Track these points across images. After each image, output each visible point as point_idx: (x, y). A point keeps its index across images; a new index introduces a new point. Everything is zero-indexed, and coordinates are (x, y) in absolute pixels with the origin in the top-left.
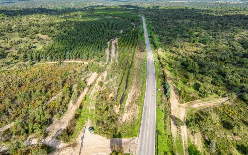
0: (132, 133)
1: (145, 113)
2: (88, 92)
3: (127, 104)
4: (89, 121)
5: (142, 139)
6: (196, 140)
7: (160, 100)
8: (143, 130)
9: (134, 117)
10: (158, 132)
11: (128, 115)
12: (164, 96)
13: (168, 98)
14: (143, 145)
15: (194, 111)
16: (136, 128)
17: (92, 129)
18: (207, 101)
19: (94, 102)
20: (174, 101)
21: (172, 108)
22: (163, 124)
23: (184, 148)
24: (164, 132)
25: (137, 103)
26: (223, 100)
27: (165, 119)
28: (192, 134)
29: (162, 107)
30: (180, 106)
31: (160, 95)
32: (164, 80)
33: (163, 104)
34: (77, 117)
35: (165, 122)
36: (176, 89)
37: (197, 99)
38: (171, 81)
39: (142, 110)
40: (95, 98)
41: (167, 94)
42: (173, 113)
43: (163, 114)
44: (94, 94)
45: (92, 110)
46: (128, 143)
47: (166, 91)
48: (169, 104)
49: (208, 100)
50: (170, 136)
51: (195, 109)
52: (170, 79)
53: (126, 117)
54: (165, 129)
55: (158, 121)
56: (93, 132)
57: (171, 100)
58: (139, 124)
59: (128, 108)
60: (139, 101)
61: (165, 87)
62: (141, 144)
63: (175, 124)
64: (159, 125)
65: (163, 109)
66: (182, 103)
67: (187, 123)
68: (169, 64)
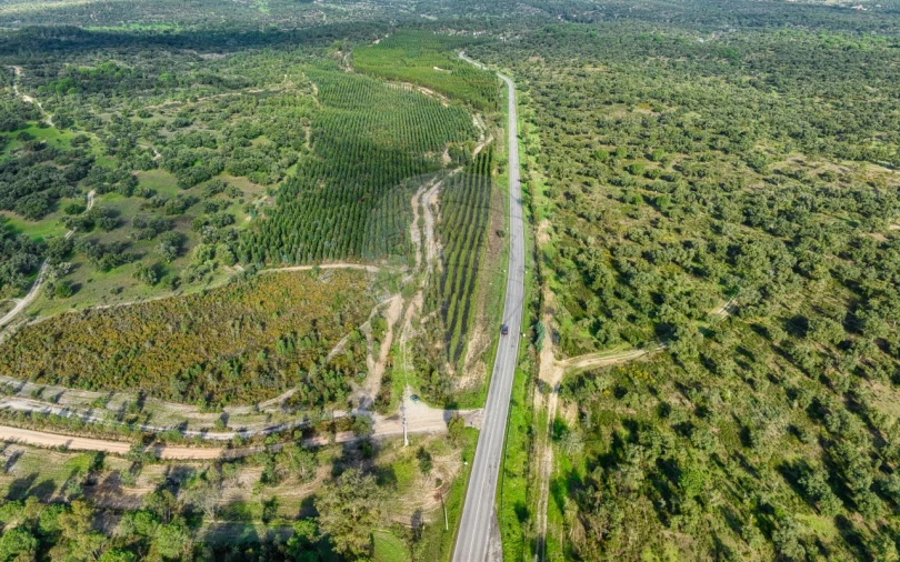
0: (474, 403)
1: (495, 376)
2: (393, 340)
3: (467, 360)
4: (409, 387)
5: (489, 411)
6: (568, 414)
7: (524, 353)
8: (492, 399)
9: (478, 382)
10: (513, 402)
11: (468, 378)
12: (531, 348)
13: (537, 351)
14: (490, 418)
15: (578, 373)
16: (482, 397)
17: (415, 397)
18: (606, 355)
19: (411, 359)
20: (547, 355)
21: (542, 368)
22: (523, 392)
23: (548, 422)
24: (522, 403)
25: (482, 358)
26: (637, 354)
27: (526, 385)
28: (565, 406)
29: (526, 366)
30: (555, 365)
31: (524, 345)
32: (538, 314)
33: (527, 362)
34: (386, 380)
35: (526, 390)
36: (555, 334)
37: (588, 351)
38: (551, 316)
39: (492, 370)
40: (409, 351)
41: (537, 343)
42: (541, 376)
43: (526, 377)
44: (407, 343)
45: (410, 371)
46: (469, 415)
47: (535, 337)
48: (538, 360)
49: (610, 354)
50: (531, 408)
51: (580, 369)
52: (550, 311)
53: (465, 381)
54: (525, 398)
55: (515, 387)
56: (418, 402)
57: (542, 355)
58: (486, 391)
59: (469, 367)
60: (487, 355)
61: (535, 330)
62: (488, 417)
63: (541, 391)
64: (516, 393)
65: (527, 370)
66: (560, 358)
67: (559, 390)
68: (557, 272)
